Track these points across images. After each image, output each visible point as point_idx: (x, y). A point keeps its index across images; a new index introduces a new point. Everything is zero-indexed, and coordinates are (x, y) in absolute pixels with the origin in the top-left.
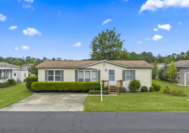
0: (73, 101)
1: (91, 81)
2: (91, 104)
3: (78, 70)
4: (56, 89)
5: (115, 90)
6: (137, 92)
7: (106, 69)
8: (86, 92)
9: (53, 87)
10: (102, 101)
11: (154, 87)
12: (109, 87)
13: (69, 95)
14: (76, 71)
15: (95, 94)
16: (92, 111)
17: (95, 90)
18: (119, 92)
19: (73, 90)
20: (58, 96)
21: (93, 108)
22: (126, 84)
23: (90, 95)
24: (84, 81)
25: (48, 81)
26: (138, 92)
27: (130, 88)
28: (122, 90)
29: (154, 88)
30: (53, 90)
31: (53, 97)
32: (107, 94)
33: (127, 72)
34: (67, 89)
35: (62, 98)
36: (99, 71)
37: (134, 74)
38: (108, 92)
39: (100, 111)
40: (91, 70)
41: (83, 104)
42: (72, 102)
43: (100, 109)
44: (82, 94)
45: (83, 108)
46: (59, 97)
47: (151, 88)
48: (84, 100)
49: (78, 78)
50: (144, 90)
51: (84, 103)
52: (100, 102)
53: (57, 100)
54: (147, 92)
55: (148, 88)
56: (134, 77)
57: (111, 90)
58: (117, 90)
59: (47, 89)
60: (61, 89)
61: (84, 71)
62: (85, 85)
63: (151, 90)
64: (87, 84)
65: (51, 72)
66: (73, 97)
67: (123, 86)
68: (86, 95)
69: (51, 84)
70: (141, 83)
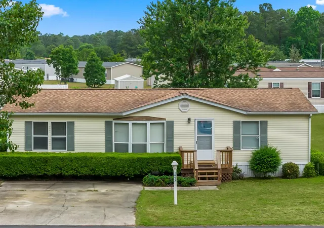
0: (107, 202)
1: (148, 151)
2: (151, 210)
3: (114, 122)
4: (58, 172)
5: (212, 174)
6: (269, 178)
7: (189, 120)
8: (137, 179)
9: (48, 168)
10: (176, 203)
11: (316, 166)
12: (196, 167)
13: (93, 189)
14: (108, 125)
15: (159, 186)
16: (154, 224)
17: (160, 174)
18: (223, 181)
19: (102, 174)
20: (67, 191)
21: (155, 219)
22: (242, 159)
23: (147, 188)
24: (130, 151)
25: (34, 151)
26: (273, 178)
27: (252, 169)
28: (230, 175)
29: (316, 169)
30: (49, 174)
31: (54, 192)
32: (191, 184)
33: (246, 126)
34: (85, 171)
35: (79, 197)
36: (171, 124)
37: (265, 131)
38: (192, 180)
39: (170, 225)
40: (148, 123)
41: (132, 210)
42: (107, 205)
43: (172, 222)
44: (126, 187)
45: (135, 219)
46: (69, 193)
47: (307, 168)
48: (134, 200)
49: (114, 142)
50: (290, 175)
51: (135, 208)
52: (172, 205)
53: (69, 201)
54: (297, 177)
55: (301, 169)
56: (265, 139)
57: (201, 174)
58: (217, 173)
59: (34, 172)
60: (71, 172)
61: (130, 123)
62: (132, 161)
63: (307, 174)
64: (139, 159)
65: (41, 127)
66: (104, 194)
67: (234, 164)
68: (136, 189)
69: (45, 160)
70: (281, 156)
